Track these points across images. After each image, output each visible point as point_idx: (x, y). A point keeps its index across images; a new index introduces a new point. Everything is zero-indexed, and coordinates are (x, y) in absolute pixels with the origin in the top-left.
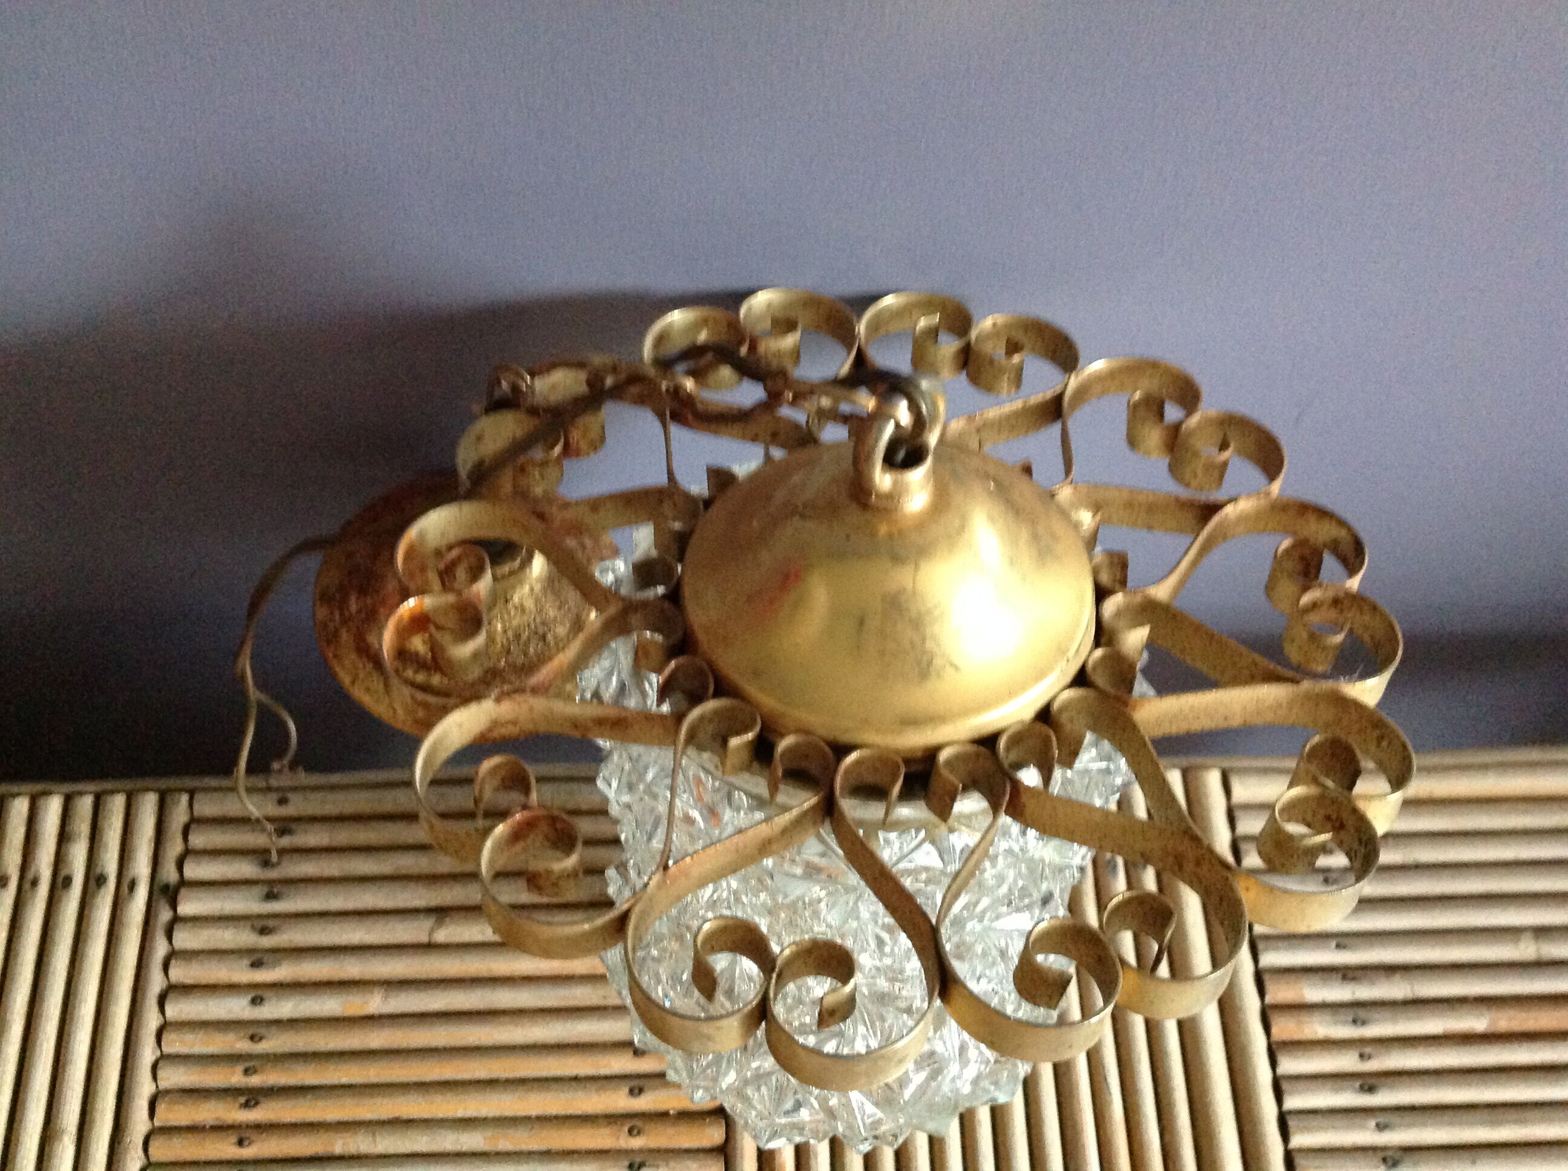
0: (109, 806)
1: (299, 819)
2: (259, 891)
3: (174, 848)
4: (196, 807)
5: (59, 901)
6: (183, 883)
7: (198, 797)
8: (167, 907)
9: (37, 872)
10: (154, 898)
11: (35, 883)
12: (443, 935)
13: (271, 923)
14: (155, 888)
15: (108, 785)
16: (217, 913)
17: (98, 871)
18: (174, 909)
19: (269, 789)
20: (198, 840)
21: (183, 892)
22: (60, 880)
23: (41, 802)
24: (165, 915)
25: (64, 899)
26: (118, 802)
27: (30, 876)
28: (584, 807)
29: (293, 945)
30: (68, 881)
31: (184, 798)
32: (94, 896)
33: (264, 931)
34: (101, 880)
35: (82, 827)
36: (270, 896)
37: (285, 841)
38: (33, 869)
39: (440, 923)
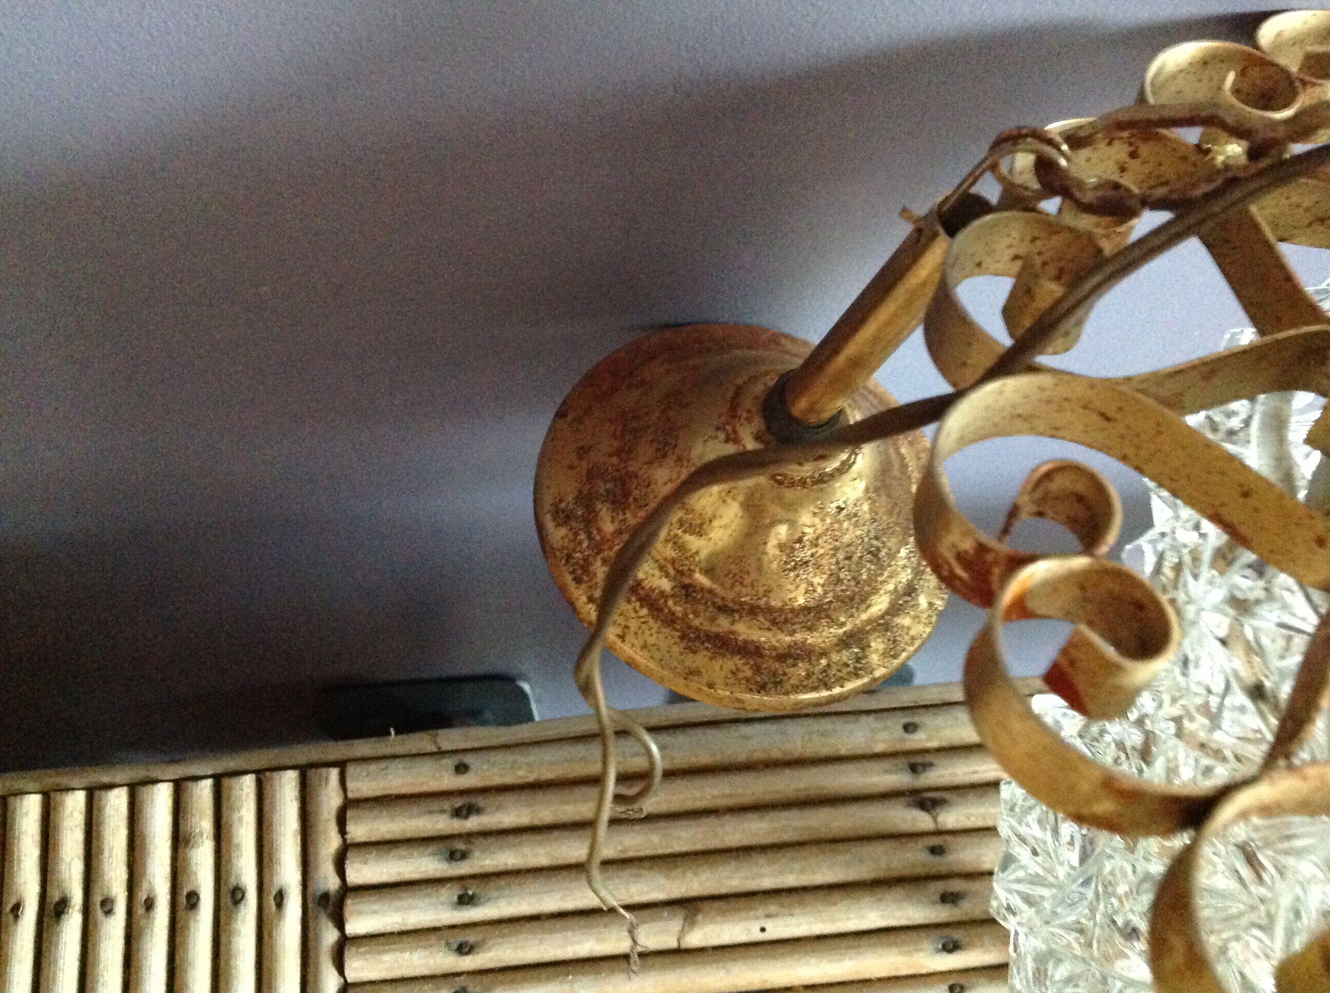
0: (235, 792)
1: (484, 791)
2: (450, 893)
3: (330, 843)
4: (350, 785)
5: (186, 927)
6: (347, 890)
7: (351, 770)
8: (330, 925)
9: (152, 889)
10: (310, 913)
11: (150, 904)
12: (696, 938)
13: (471, 937)
14: (310, 900)
15: (231, 763)
16: (397, 928)
17: (233, 882)
18: (340, 925)
19: (441, 754)
20: (358, 831)
21: (350, 905)
22: (182, 900)
23: (145, 792)
24: (330, 936)
25: (192, 925)
26: (247, 785)
27: (142, 896)
28: (843, 752)
29: (503, 964)
30: (193, 900)
31: (334, 773)
32: (230, 918)
33: (463, 949)
34: (238, 895)
35: (203, 824)
36: (465, 901)
37: (473, 823)
38: (145, 886)
39: (690, 922)
